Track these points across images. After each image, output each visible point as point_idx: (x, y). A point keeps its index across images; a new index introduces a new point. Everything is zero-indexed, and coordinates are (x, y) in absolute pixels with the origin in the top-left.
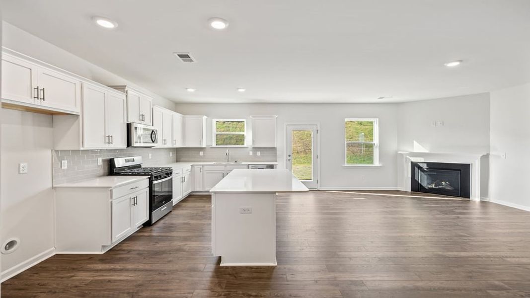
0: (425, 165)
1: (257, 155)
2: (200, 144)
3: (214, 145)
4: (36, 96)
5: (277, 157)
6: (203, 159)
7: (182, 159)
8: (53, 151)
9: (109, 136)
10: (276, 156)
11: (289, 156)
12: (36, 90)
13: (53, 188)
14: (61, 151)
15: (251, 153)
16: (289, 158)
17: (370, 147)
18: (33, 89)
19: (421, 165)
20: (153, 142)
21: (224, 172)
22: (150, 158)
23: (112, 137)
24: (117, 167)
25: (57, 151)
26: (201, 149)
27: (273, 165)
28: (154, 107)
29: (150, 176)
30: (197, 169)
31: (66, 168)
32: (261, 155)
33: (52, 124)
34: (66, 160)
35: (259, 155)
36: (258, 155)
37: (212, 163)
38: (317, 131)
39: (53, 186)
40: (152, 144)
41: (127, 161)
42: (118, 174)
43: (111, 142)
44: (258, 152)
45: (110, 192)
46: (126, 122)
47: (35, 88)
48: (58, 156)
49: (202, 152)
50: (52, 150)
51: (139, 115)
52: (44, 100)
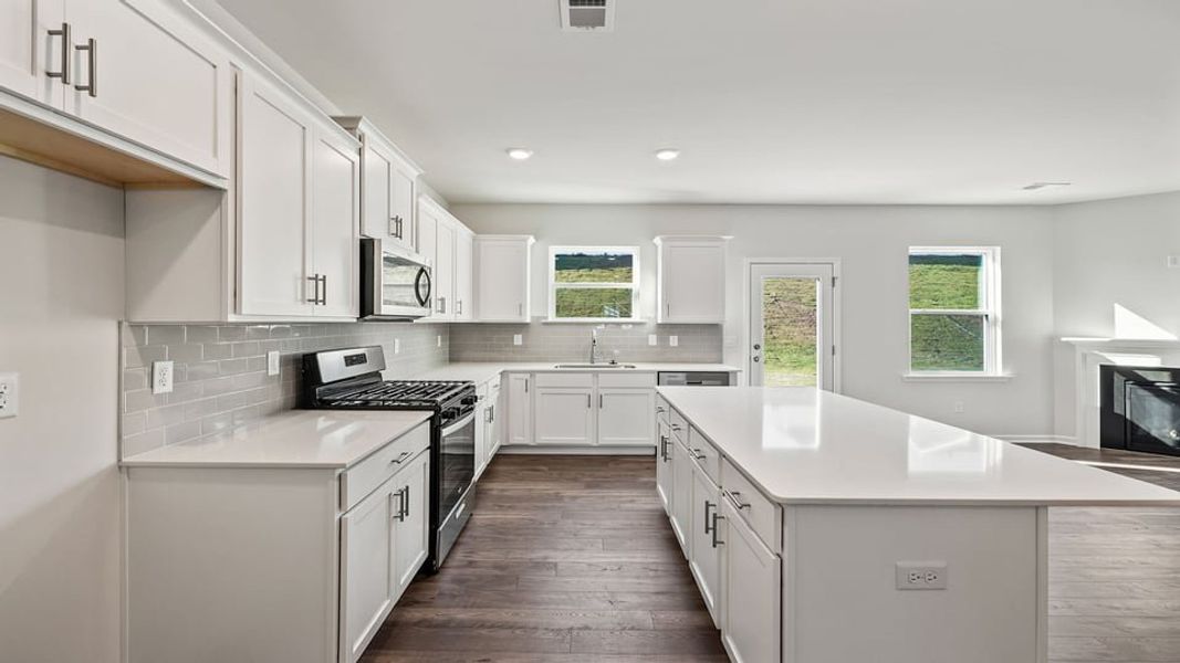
0: (1166, 377)
1: (669, 346)
2: (521, 314)
3: (552, 317)
4: (57, 68)
5: (724, 350)
6: (523, 354)
7: (465, 355)
8: (125, 324)
9: (316, 278)
10: (721, 346)
11: (757, 347)
12: (58, 39)
13: (120, 467)
14: (152, 326)
15: (653, 340)
16: (755, 353)
17: (974, 324)
18: (42, 36)
19: (1150, 377)
20: (422, 304)
21: (590, 392)
22: (397, 351)
23: (324, 279)
24: (324, 381)
25: (137, 327)
26: (520, 327)
27: (727, 373)
28: (421, 200)
29: (432, 413)
30: (516, 383)
31: (169, 387)
32: (680, 346)
33: (121, 224)
34: (170, 360)
35: (676, 344)
36: (671, 344)
37: (550, 367)
38: (833, 279)
39: (119, 460)
40: (419, 311)
41: (350, 361)
42: (325, 405)
43: (321, 298)
44: (671, 337)
45: (336, 484)
46: (358, 237)
47: (51, 33)
48: (140, 345)
49: (520, 336)
50: (120, 323)
51: (390, 219)
52: (92, 94)
